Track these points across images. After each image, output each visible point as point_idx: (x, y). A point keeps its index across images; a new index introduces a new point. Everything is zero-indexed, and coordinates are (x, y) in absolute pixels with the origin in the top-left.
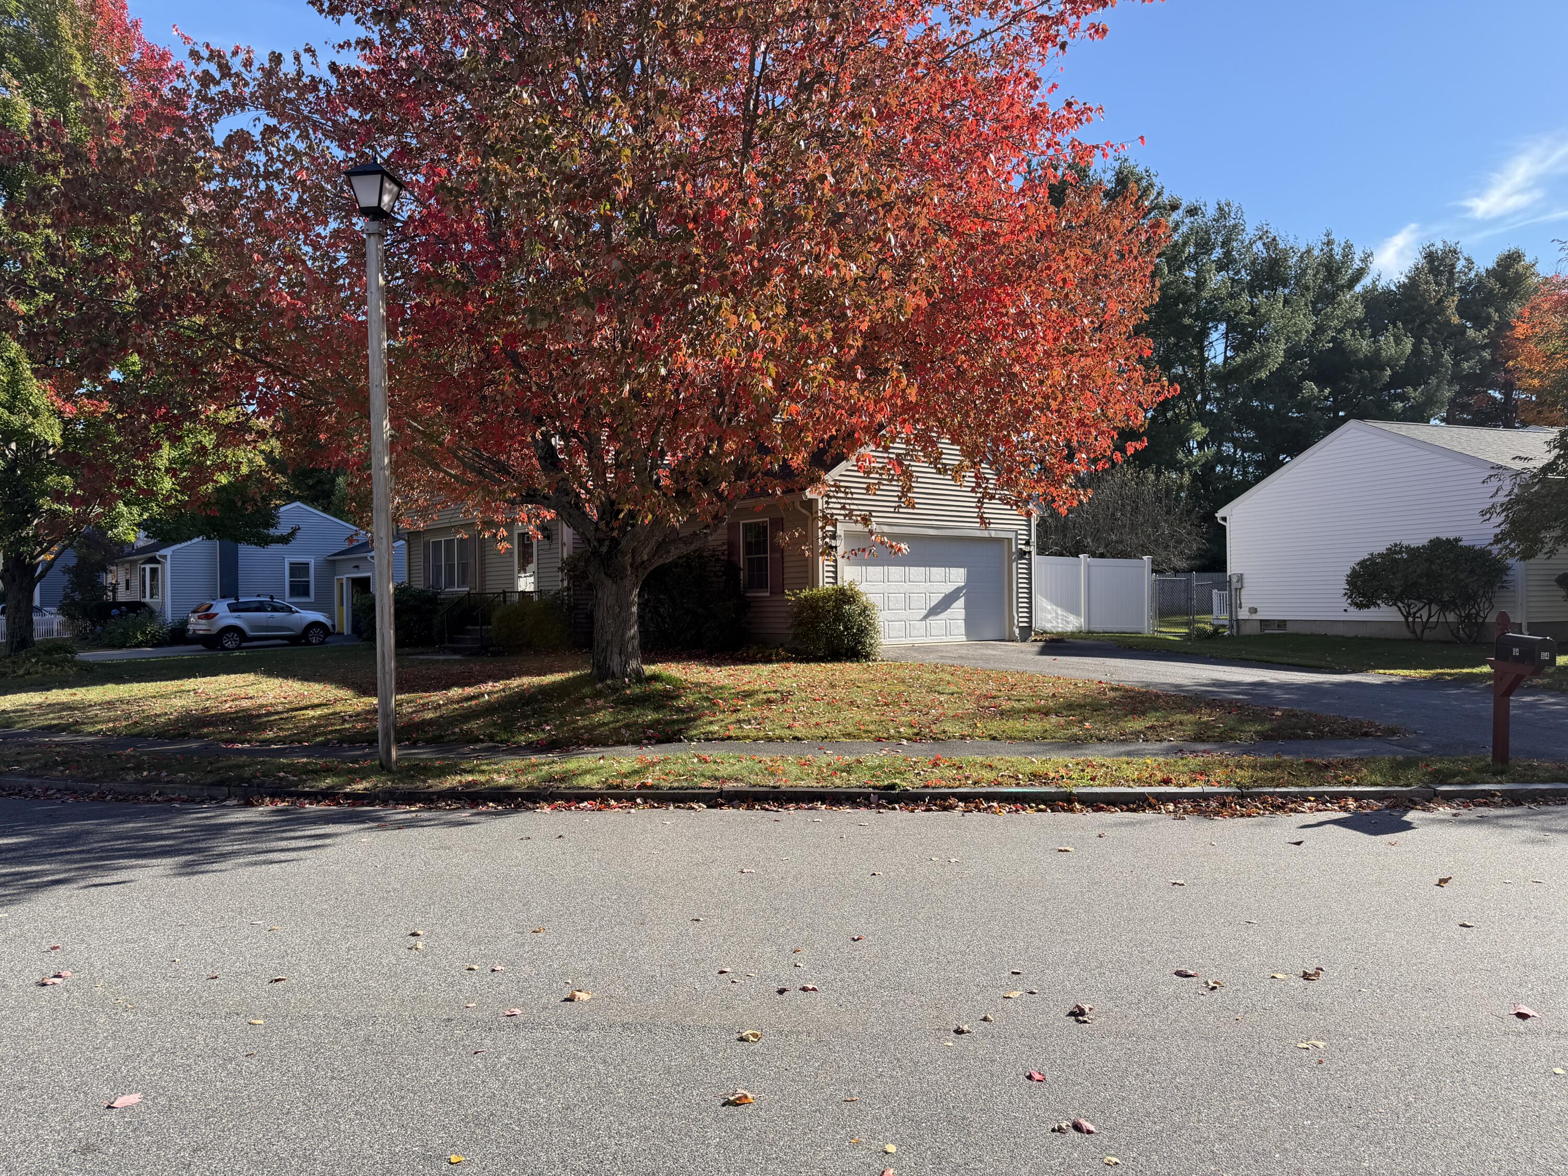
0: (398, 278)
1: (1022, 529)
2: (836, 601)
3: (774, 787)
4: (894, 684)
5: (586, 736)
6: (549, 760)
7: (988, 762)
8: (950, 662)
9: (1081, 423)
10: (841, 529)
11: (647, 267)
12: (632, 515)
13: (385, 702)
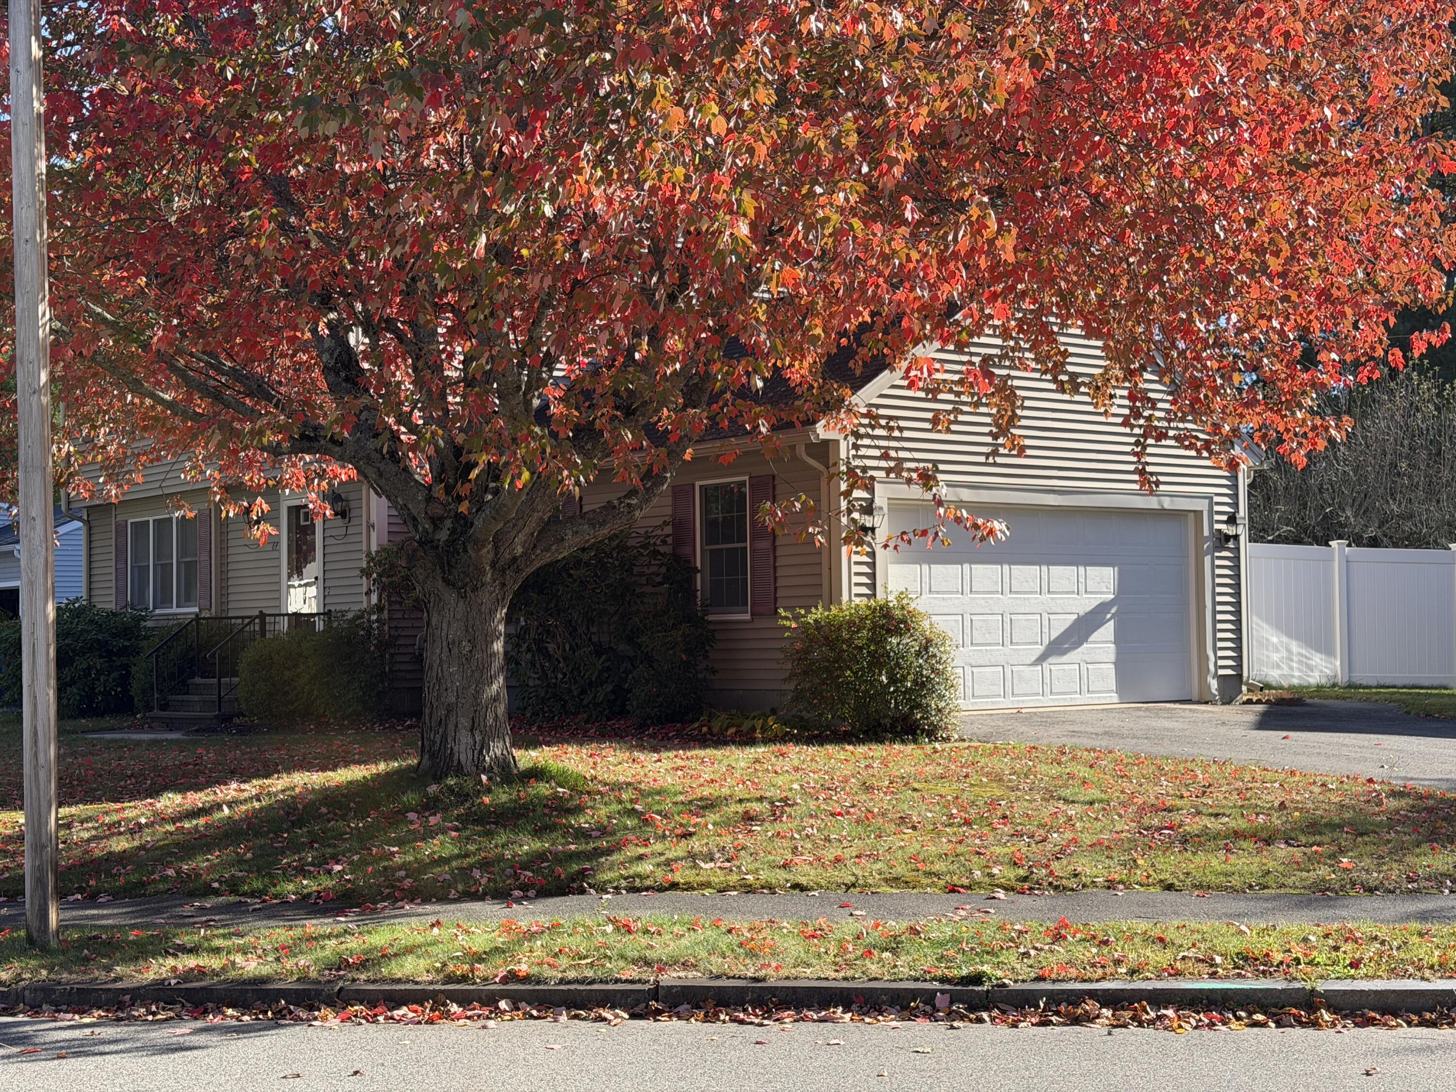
0: (68, 44)
1: (1220, 492)
2: (873, 629)
3: (755, 979)
4: (981, 785)
5: (408, 882)
6: (339, 928)
7: (1156, 932)
8: (1089, 743)
9: (1324, 296)
10: (882, 495)
11: (519, 22)
12: (494, 472)
13: (37, 821)
